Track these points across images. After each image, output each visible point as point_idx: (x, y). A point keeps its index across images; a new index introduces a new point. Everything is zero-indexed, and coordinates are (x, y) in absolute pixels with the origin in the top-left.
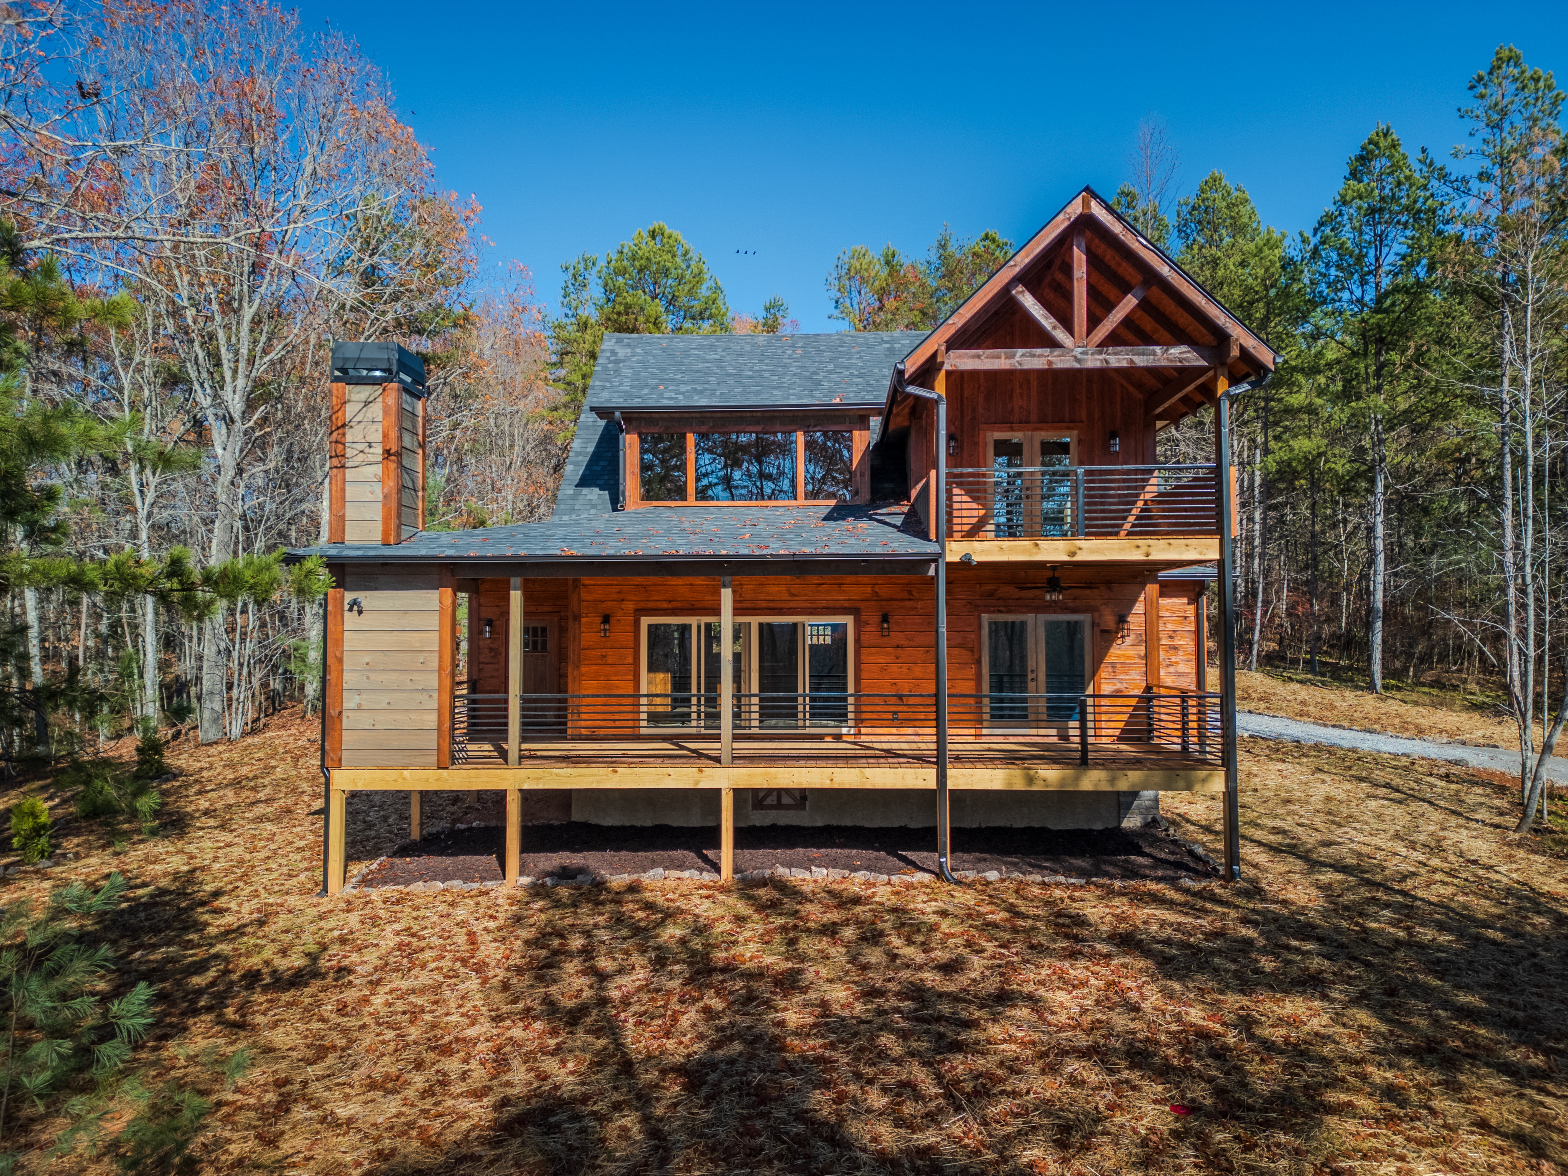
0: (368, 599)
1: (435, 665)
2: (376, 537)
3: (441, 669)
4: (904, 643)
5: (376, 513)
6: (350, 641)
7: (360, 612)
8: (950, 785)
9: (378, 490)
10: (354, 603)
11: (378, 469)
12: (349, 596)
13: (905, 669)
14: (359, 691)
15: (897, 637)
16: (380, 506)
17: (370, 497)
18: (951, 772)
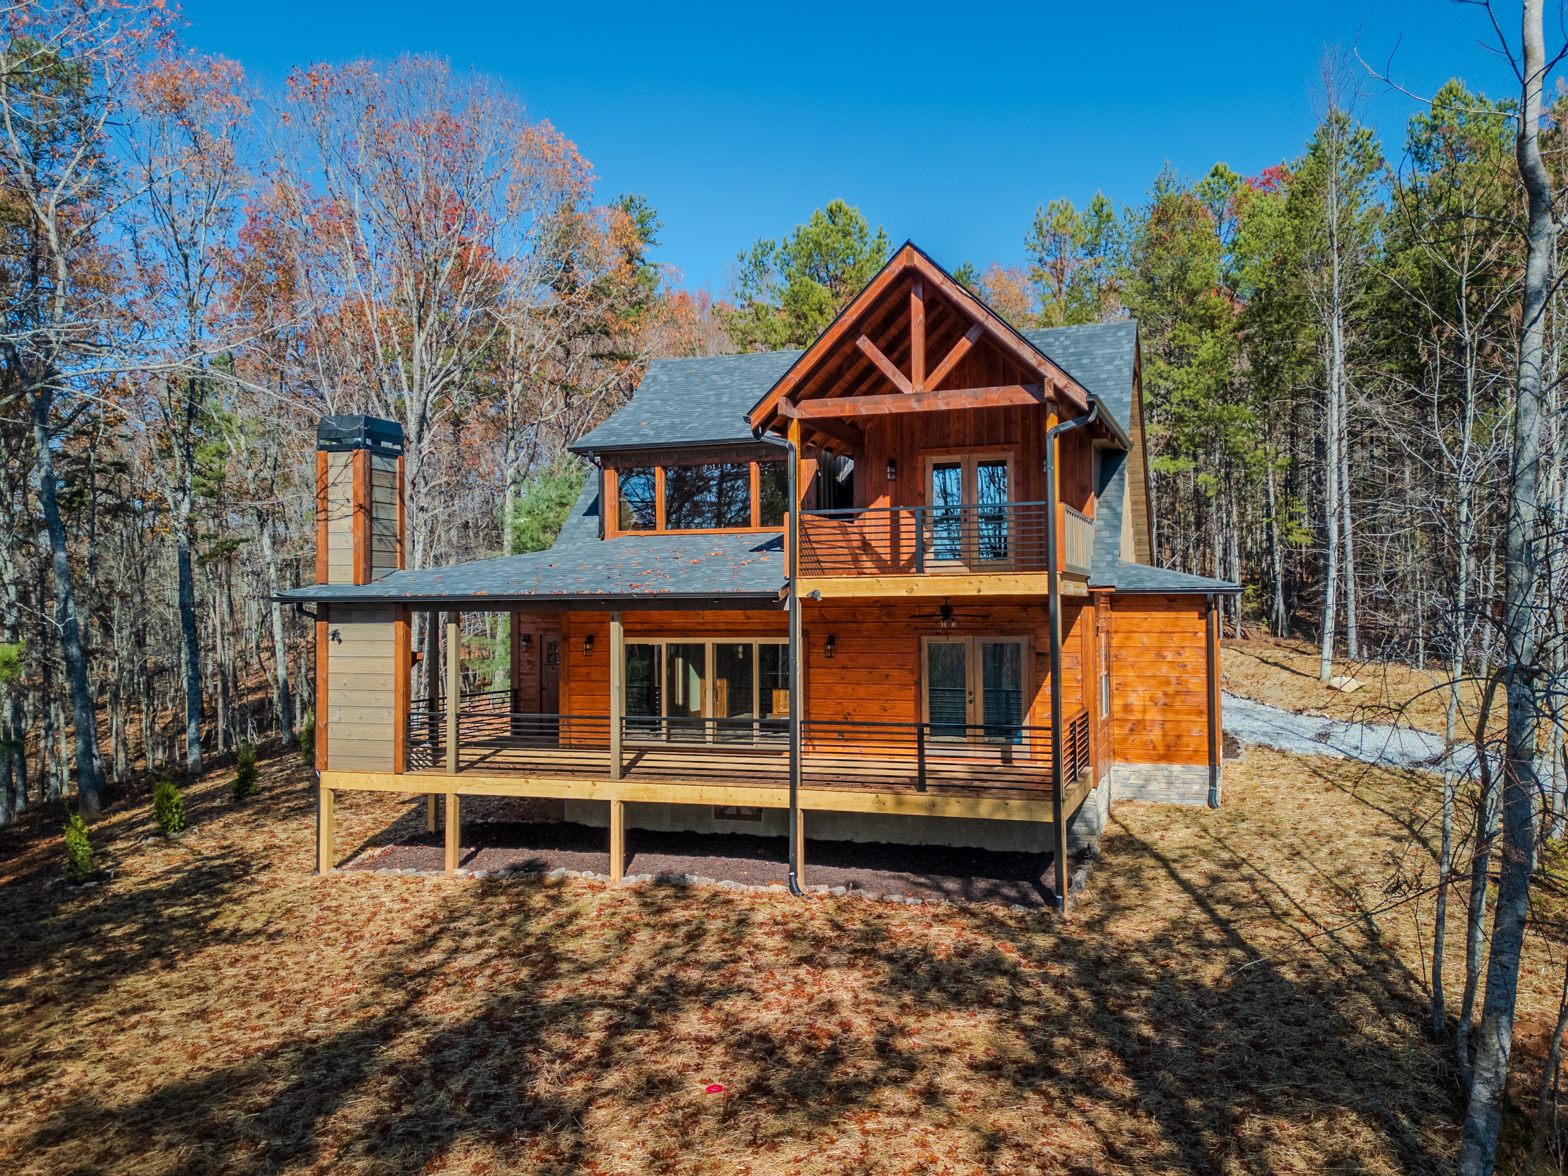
0: (346, 630)
1: (393, 687)
2: (350, 579)
3: (396, 690)
4: (850, 664)
5: (349, 559)
6: (334, 666)
7: (340, 641)
8: (801, 804)
9: (350, 538)
10: (335, 634)
11: (350, 521)
12: (332, 627)
13: (849, 689)
14: (339, 707)
15: (842, 658)
16: (352, 552)
17: (346, 546)
18: (800, 793)
